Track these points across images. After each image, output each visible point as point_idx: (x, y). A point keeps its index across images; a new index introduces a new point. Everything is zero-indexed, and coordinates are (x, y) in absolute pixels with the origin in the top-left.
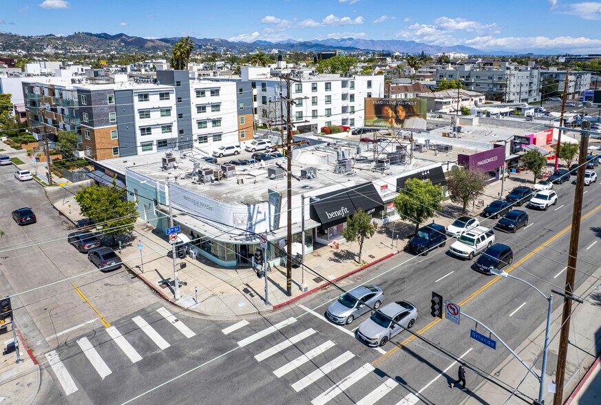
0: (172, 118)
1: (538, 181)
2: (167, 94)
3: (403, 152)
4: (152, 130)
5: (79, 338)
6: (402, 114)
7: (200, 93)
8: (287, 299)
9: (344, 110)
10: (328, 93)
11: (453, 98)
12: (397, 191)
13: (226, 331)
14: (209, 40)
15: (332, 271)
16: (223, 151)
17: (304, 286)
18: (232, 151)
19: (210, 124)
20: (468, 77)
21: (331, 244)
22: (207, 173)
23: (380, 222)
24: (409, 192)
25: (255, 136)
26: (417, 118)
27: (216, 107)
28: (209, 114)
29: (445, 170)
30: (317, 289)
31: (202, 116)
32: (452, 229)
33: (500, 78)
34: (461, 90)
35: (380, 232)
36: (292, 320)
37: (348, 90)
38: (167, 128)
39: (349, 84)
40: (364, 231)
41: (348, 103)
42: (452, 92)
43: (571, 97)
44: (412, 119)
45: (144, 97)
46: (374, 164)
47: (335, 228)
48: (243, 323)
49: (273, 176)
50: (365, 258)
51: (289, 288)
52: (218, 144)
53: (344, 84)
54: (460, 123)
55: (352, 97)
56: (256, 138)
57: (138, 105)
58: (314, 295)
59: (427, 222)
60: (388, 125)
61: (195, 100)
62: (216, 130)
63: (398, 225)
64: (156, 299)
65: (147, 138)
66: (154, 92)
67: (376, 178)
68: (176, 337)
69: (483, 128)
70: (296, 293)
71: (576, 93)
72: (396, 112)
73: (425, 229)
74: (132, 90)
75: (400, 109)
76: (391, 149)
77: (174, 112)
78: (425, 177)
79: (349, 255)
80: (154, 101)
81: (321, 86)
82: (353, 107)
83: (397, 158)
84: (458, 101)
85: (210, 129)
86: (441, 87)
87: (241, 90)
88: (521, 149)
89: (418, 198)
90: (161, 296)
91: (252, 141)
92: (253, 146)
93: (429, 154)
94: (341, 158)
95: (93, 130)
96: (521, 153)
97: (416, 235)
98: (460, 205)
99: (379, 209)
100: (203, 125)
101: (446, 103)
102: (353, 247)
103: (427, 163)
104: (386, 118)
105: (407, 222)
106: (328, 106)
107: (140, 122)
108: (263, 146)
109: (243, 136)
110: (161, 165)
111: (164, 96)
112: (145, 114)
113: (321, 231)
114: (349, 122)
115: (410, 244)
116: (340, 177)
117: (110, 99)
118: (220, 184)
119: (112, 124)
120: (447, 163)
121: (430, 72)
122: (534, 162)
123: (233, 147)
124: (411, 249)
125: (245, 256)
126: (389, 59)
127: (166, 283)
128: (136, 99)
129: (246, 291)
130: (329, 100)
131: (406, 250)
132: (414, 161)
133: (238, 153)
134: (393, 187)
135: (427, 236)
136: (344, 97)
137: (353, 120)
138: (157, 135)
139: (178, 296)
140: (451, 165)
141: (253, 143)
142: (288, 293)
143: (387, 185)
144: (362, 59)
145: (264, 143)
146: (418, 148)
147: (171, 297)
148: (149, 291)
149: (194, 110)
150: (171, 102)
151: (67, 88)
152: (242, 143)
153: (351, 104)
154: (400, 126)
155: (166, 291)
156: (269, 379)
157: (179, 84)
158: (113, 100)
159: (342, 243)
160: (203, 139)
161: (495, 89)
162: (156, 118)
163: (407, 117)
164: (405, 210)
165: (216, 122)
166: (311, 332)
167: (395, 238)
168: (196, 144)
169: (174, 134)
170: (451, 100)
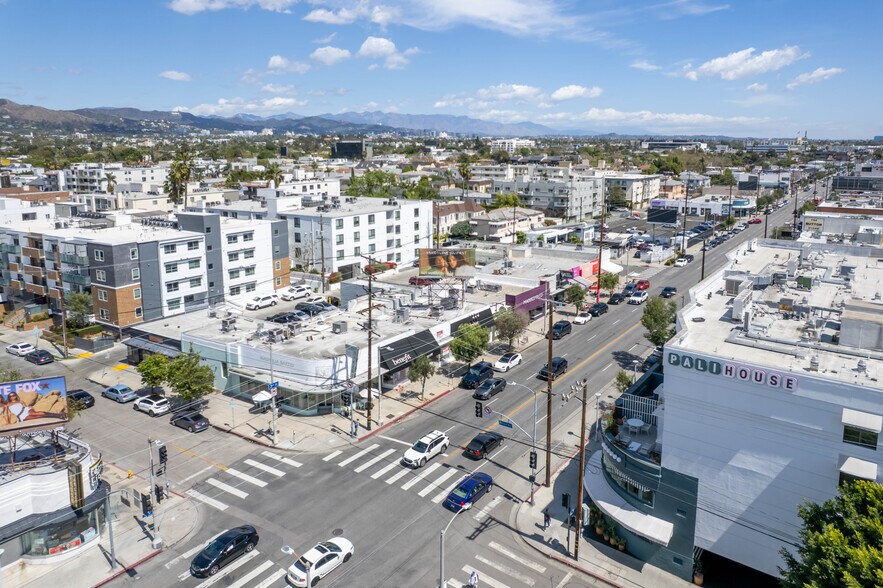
0: (202, 270)
1: (580, 312)
2: (196, 243)
3: (456, 296)
4: (179, 285)
5: (208, 478)
6: (454, 263)
7: (232, 238)
8: (367, 433)
9: (389, 243)
10: (372, 227)
11: (509, 219)
12: (452, 336)
13: (326, 459)
14: (161, 114)
15: (400, 410)
16: (258, 303)
17: (380, 421)
18: (268, 302)
19: (242, 273)
20: (527, 190)
21: (397, 388)
22: (278, 333)
23: (438, 365)
24: (461, 336)
25: (292, 282)
26: (467, 266)
27: (249, 253)
28: (243, 261)
29: (493, 312)
30: (391, 423)
31: (235, 265)
32: (499, 365)
33: (561, 191)
34: (518, 209)
35: (438, 373)
36: (375, 446)
37: (394, 222)
38: (196, 281)
39: (395, 214)
40: (425, 371)
41: (394, 236)
42: (507, 211)
43: (638, 206)
44: (462, 268)
45: (171, 248)
46: (429, 311)
47: (399, 373)
48: (338, 453)
49: (338, 330)
50: (427, 396)
51: (369, 424)
52: (253, 294)
53: (389, 215)
54: (513, 256)
55: (398, 229)
56: (293, 284)
57: (165, 258)
58: (389, 428)
59: (477, 361)
60: (441, 273)
61: (226, 247)
62: (250, 279)
63: (454, 366)
64: (257, 447)
65: (174, 295)
66: (182, 242)
67: (432, 326)
68: (288, 468)
69: (535, 260)
70: (374, 427)
71: (645, 200)
72: (448, 261)
73: (477, 367)
74: (157, 242)
75: (452, 258)
76: (444, 294)
77: (203, 264)
78: (476, 320)
79: (414, 395)
80: (182, 252)
81: (364, 219)
82: (399, 240)
83: (450, 303)
84: (514, 223)
85: (243, 278)
86: (498, 203)
87: (276, 232)
88: (567, 282)
89: (469, 341)
90: (259, 443)
91: (288, 288)
92: (291, 295)
93: (479, 294)
94: (398, 308)
95: (114, 291)
96: (567, 286)
97: (469, 373)
98: (507, 343)
99: (437, 352)
100: (236, 275)
101: (501, 226)
102: (416, 387)
103: (477, 306)
104: (440, 268)
105: (461, 362)
106: (372, 241)
107: (166, 277)
108: (302, 293)
109: (279, 283)
110: (221, 327)
111: (192, 245)
112: (171, 267)
113: (387, 378)
114: (395, 257)
115: (463, 381)
116: (398, 327)
117: (133, 253)
118: (291, 343)
119: (136, 281)
120: (496, 305)
121: (487, 175)
122: (576, 296)
123: (269, 298)
124: (464, 385)
125: (323, 405)
126: (434, 150)
127: (260, 433)
128: (162, 251)
129: (333, 430)
130: (372, 234)
131: (460, 386)
132: (465, 305)
133: (276, 304)
134: (447, 331)
135: (477, 373)
136: (389, 229)
137: (399, 254)
138: (186, 289)
139: (276, 442)
140: (499, 306)
141: (291, 291)
142: (369, 428)
143: (442, 331)
144: (397, 146)
145: (303, 290)
146: (470, 289)
147: (270, 443)
148: (245, 442)
149: (225, 258)
150: (201, 252)
151: (66, 240)
152: (278, 290)
153: (396, 237)
154: (452, 274)
155: (263, 439)
156: (368, 481)
157: (208, 230)
158: (136, 254)
159: (407, 385)
160: (235, 290)
161: (556, 204)
162: (184, 271)
163: (458, 265)
164: (458, 351)
165: (249, 270)
166: (391, 451)
167: (451, 377)
168: (228, 297)
169: (204, 287)
170: (506, 222)
